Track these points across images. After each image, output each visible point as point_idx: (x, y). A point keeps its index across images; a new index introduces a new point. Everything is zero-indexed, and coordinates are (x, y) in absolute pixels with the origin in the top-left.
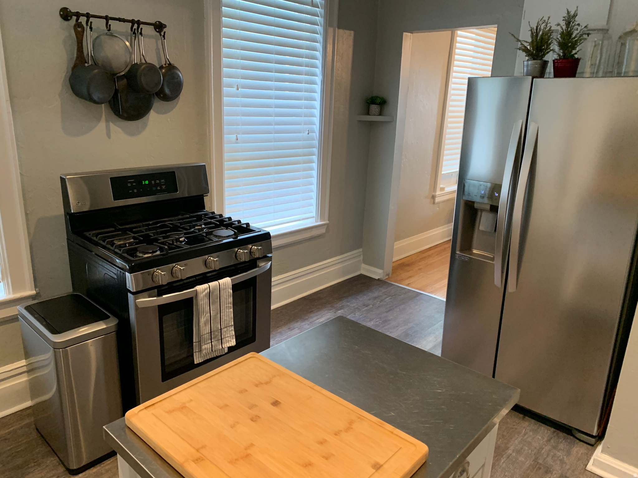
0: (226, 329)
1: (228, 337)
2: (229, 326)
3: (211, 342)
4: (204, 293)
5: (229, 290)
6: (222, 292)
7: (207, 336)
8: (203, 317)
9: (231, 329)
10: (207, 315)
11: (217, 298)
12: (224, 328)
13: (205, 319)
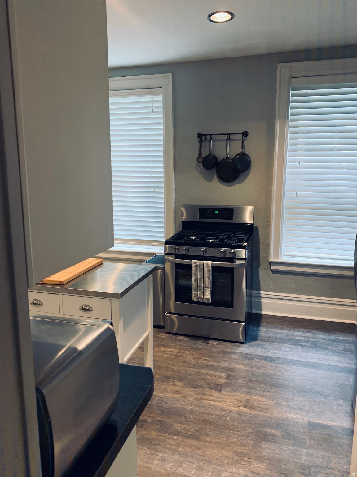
0: (206, 288)
1: (207, 293)
2: (208, 288)
3: (198, 292)
4: (195, 264)
5: (209, 268)
6: (205, 267)
7: (196, 287)
8: (194, 276)
9: (209, 289)
10: (196, 276)
11: (202, 270)
12: (206, 287)
13: (195, 278)
